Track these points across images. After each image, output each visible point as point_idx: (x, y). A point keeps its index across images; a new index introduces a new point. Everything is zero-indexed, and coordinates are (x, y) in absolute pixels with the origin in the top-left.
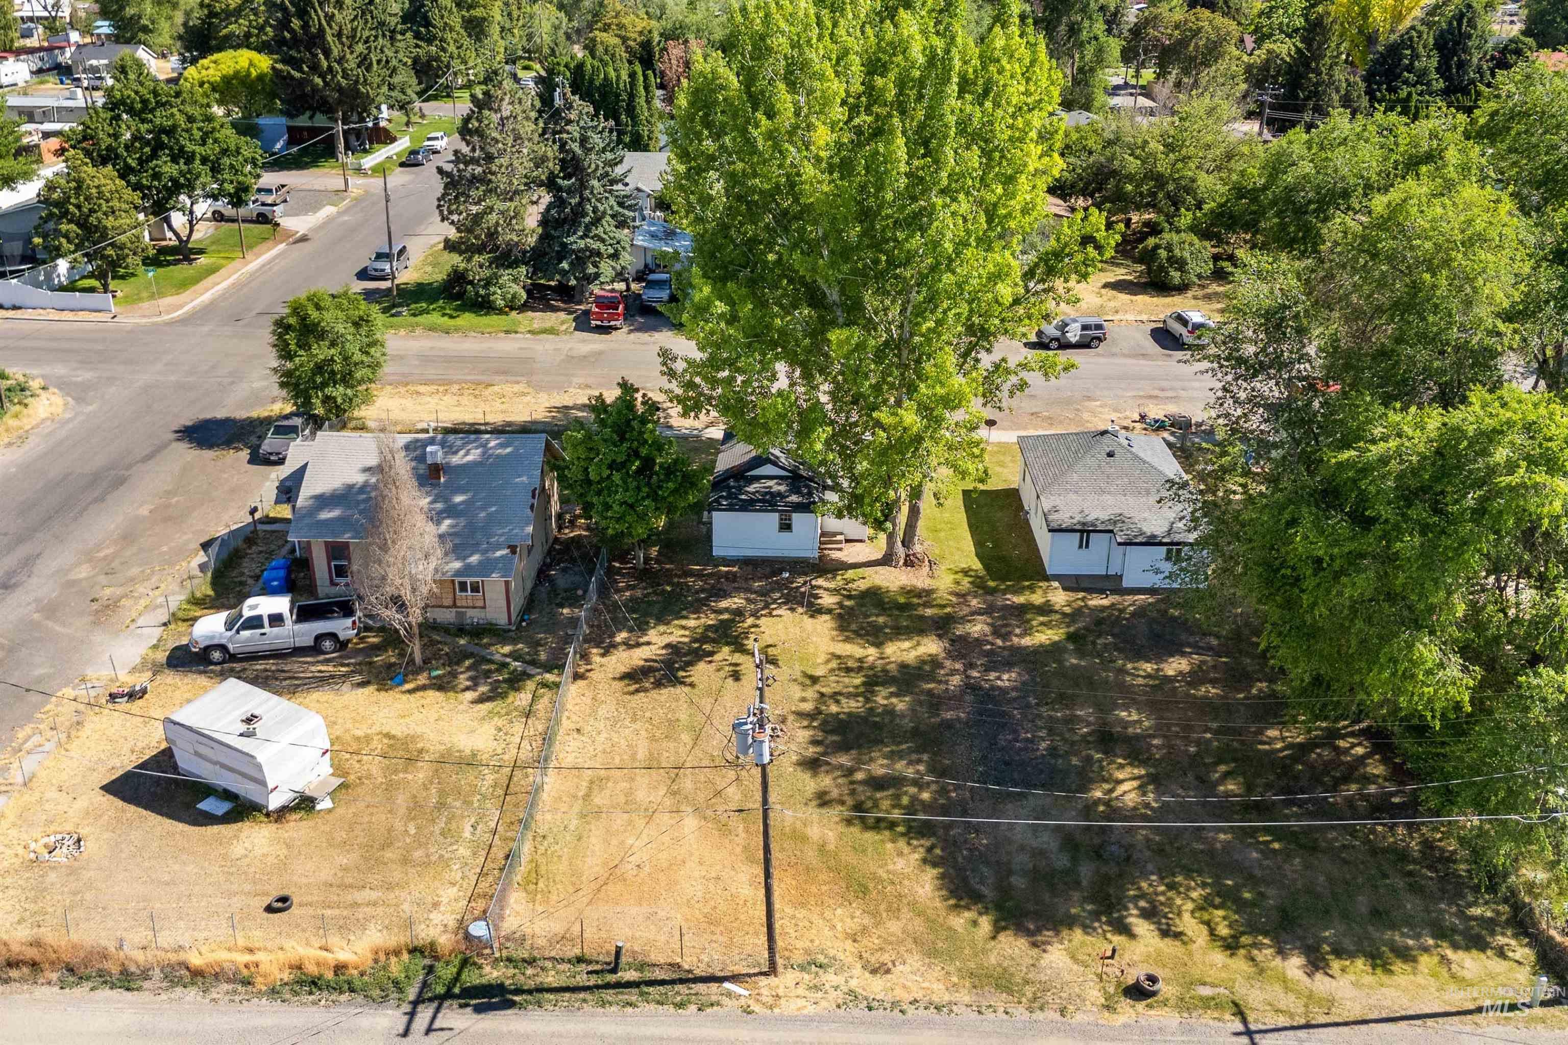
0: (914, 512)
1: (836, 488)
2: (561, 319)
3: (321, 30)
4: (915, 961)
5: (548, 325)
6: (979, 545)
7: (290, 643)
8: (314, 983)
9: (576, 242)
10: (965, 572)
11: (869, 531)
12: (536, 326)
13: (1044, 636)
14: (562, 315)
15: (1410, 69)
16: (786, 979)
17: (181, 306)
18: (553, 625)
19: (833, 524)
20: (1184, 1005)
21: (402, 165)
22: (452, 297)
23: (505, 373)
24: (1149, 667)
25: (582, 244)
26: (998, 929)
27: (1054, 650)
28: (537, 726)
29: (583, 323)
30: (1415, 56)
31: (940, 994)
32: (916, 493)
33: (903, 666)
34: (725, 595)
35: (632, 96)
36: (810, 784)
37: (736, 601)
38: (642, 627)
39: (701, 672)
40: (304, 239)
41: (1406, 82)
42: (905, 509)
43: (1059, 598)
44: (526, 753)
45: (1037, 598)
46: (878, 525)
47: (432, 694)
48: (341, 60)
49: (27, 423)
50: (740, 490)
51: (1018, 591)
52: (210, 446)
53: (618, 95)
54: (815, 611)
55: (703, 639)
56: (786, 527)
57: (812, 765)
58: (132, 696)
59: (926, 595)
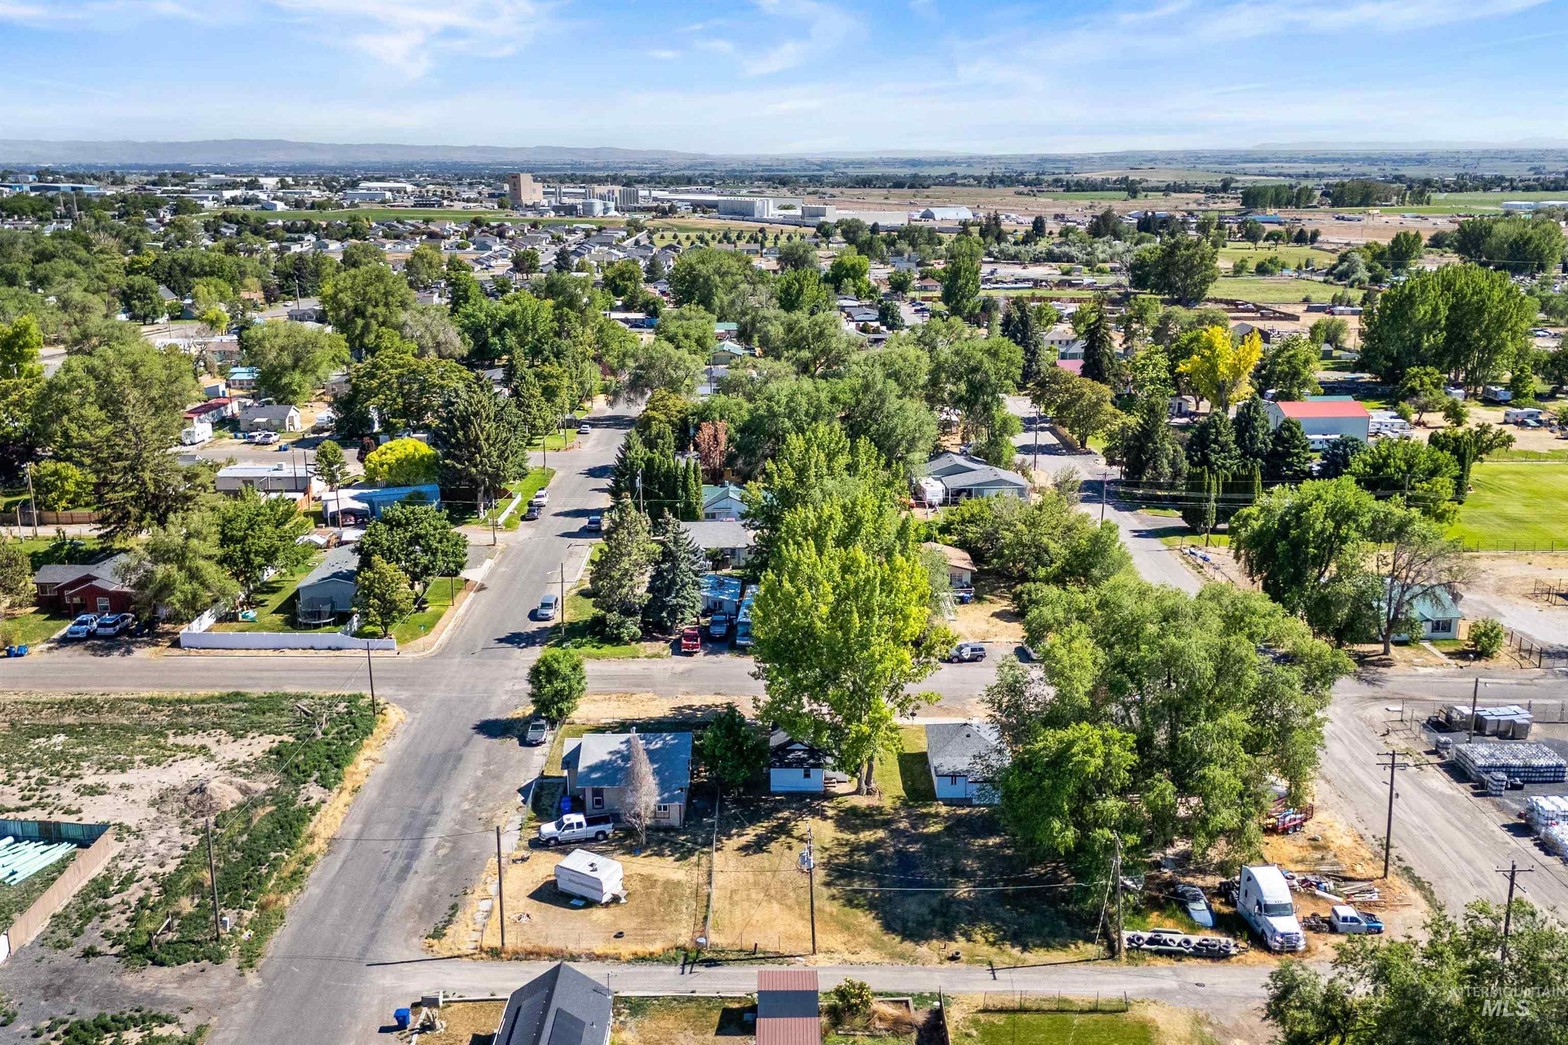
0: (871, 768)
1: (832, 755)
2: (660, 647)
3: (477, 438)
4: (869, 950)
5: (655, 651)
6: (904, 783)
7: (584, 836)
8: (643, 959)
9: (672, 600)
10: (898, 798)
11: (848, 777)
12: (649, 652)
13: (933, 829)
14: (662, 643)
15: (1216, 441)
16: (819, 956)
17: (432, 645)
18: (700, 825)
19: (829, 773)
20: (969, 962)
21: (523, 518)
22: (594, 634)
23: (639, 686)
24: (981, 842)
25: (675, 601)
26: (903, 940)
27: (937, 835)
28: (704, 869)
29: (677, 649)
30: (1219, 433)
31: (877, 959)
32: (871, 759)
33: (868, 843)
34: (779, 811)
35: (685, 478)
36: (826, 892)
37: (786, 814)
38: (742, 826)
39: (773, 846)
40: (482, 588)
41: (1213, 451)
42: (866, 766)
43: (943, 810)
44: (701, 880)
45: (933, 810)
46: (853, 774)
47: (655, 858)
48: (489, 456)
49: (391, 725)
50: (785, 757)
51: (925, 806)
52: (495, 736)
53: (676, 478)
54: (825, 818)
55: (772, 832)
56: (807, 775)
57: (828, 884)
58: (523, 860)
59: (880, 810)
